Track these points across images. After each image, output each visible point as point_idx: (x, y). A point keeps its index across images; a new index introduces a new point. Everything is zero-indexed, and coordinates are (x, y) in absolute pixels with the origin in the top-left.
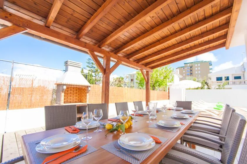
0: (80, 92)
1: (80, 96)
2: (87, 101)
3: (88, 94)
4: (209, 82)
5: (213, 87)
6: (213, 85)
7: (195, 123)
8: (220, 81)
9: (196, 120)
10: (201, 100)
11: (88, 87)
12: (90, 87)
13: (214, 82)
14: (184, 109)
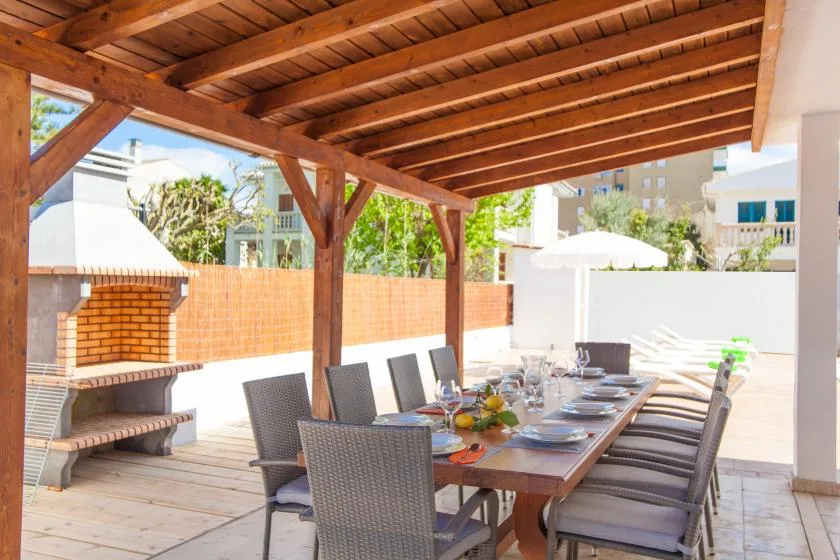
0: (117, 304)
1: (117, 326)
2: (172, 350)
3: (173, 319)
4: (705, 223)
5: (720, 254)
6: (719, 245)
7: (641, 411)
8: (752, 225)
9: (646, 405)
10: (662, 327)
11: (176, 282)
12: (186, 280)
13: (726, 228)
14: (609, 371)
